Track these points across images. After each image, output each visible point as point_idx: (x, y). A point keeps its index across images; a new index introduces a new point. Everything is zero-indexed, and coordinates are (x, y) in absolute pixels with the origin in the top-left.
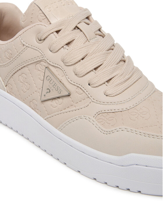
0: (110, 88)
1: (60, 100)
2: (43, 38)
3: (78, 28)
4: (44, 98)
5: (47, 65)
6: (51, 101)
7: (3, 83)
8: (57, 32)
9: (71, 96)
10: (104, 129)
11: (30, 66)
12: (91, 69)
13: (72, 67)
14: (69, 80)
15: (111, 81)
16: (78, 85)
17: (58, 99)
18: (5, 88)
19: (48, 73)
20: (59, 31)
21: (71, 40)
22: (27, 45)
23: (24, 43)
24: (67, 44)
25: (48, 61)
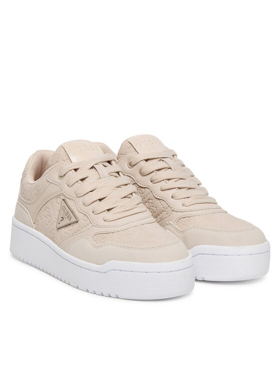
0: (109, 215)
1: (71, 227)
2: (62, 175)
3: (95, 168)
4: (59, 226)
5: (63, 198)
6: (64, 228)
7: (31, 220)
8: (76, 170)
9: (79, 222)
10: (96, 245)
11: (52, 200)
12: (96, 200)
13: (82, 198)
14: (79, 209)
15: (111, 211)
16: (85, 213)
17: (69, 226)
18: (33, 224)
19: (64, 204)
20: (78, 169)
21: (85, 177)
22: (51, 181)
23: (48, 180)
24: (81, 180)
25: (65, 194)
